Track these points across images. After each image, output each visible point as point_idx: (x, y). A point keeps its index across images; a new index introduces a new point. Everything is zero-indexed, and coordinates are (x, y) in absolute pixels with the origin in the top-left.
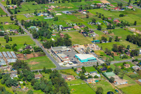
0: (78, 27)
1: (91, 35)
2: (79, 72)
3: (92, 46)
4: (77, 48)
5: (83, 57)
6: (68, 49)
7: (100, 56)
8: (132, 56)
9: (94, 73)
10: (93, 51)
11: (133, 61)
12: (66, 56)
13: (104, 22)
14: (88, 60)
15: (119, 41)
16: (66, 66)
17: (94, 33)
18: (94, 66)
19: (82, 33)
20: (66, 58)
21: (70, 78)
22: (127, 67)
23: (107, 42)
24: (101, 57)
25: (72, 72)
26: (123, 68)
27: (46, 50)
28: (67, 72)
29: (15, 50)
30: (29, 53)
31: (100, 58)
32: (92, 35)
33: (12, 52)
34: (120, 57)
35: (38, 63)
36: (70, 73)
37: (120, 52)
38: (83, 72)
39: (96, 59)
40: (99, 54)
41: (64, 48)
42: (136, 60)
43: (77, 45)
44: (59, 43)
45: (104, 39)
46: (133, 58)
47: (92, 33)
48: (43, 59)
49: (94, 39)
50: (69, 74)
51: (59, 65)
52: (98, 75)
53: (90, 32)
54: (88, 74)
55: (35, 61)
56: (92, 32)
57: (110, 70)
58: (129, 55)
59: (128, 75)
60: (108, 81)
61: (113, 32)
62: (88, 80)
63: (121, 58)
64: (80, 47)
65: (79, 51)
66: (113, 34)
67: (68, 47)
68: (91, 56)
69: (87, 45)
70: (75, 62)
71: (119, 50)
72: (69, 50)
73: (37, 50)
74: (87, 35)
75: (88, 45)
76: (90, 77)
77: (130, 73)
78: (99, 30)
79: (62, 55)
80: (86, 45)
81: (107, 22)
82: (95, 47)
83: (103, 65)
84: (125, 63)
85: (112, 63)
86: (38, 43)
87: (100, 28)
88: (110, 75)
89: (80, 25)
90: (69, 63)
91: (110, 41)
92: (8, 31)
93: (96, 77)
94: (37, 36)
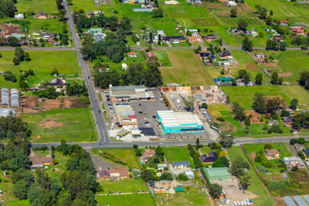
0: (199, 40)
1: (220, 63)
2: (145, 158)
3: (210, 92)
4: (170, 95)
5: (172, 120)
6: (147, 95)
7: (216, 121)
8: (295, 127)
9: (182, 166)
10: (205, 106)
11: (293, 142)
12: (133, 113)
13: (266, 30)
14: (182, 130)
15: (280, 84)
16: (122, 139)
17: (230, 57)
18: (190, 147)
19: (202, 55)
20: (131, 117)
21: (117, 175)
22: (269, 158)
23: (251, 84)
24: (219, 122)
25: (130, 156)
26: (258, 160)
27: (97, 91)
28: (118, 157)
29: (24, 87)
30: (53, 95)
31: (216, 125)
32: (223, 62)
33: (14, 91)
34: (265, 129)
35: (60, 124)
36: (123, 161)
37: (269, 114)
38: (156, 161)
39: (203, 129)
40: (216, 114)
41: (141, 92)
42: (301, 142)
43: (174, 84)
45: (244, 77)
46: (296, 135)
47: (225, 58)
48: (79, 114)
49: (223, 73)
50: (121, 163)
51: (106, 135)
52: (190, 173)
53: (221, 54)
54: (166, 169)
55: (57, 119)
56: (226, 53)
57: (224, 163)
58: (289, 126)
59: (265, 178)
60: (207, 193)
61: (278, 58)
62: (157, 184)
63: (266, 131)
64: (178, 92)
65: (171, 103)
66: (275, 65)
67: (153, 88)
68: (193, 120)
69: (199, 88)
70: (148, 131)
71: (267, 109)
72: (149, 98)
73: (76, 91)
74: (211, 62)
75: (202, 87)
76: (167, 177)
77: (274, 175)
78: (247, 50)
80: (195, 88)
81: (273, 31)
82: (216, 95)
83: (213, 146)
84: (268, 147)
85: (238, 142)
86: (85, 73)
87: (247, 47)
88: (219, 176)
89: (206, 34)
90: (131, 133)
91: (258, 82)
92: (35, 35)
93: (182, 177)
94: (89, 55)
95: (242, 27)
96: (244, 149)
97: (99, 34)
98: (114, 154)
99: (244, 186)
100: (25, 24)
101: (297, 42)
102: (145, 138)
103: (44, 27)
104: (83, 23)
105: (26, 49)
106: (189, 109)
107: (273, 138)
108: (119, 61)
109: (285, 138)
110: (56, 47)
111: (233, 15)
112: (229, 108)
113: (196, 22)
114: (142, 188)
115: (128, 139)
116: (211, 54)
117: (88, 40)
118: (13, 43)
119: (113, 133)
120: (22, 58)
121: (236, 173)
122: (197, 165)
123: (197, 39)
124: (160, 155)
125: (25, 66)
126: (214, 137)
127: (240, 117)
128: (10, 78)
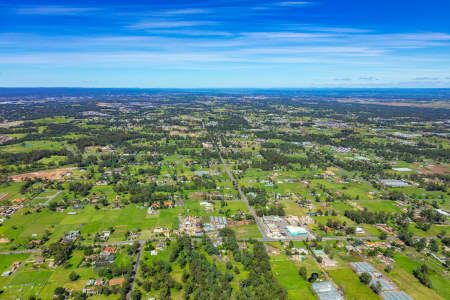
3: (306, 219)
4: (289, 219)
5: (293, 230)
8: (347, 233)
9: (302, 249)
10: (305, 224)
11: (348, 240)
14: (298, 234)
16: (273, 238)
17: (311, 204)
18: (304, 242)
19: (299, 203)
20: (276, 228)
22: (339, 246)
23: (323, 216)
24: (313, 231)
25: (278, 245)
26: (335, 247)
27: (258, 218)
28: (274, 245)
29: (227, 216)
30: (240, 220)
32: (309, 206)
33: (224, 218)
34: (334, 234)
35: (246, 231)
37: (335, 228)
38: (291, 247)
39: (307, 234)
40: (311, 227)
41: (277, 218)
42: (352, 240)
43: (290, 215)
44: (272, 212)
45: (320, 212)
46: (349, 236)
47: (309, 204)
48: (252, 228)
49: (310, 211)
50: (275, 247)
51: (267, 236)
52: (306, 252)
53: (307, 203)
54: (296, 250)
55: (244, 229)
57: (320, 248)
58: (344, 233)
59: (339, 255)
60: (315, 260)
62: (293, 256)
64: (293, 219)
65: (291, 223)
66: (331, 208)
67: (281, 217)
68: (302, 230)
70: (284, 235)
71: (334, 226)
72: (281, 221)
73: (249, 218)
74: (304, 206)
75: (302, 217)
76: (296, 253)
77: (342, 253)
79: (272, 226)
80: (300, 217)
81: (327, 194)
82: (309, 220)
83: (313, 241)
84: (337, 242)
85: (324, 239)
86: (252, 211)
87: (318, 200)
88: (319, 253)
89: (298, 195)
90: (275, 235)
91: (326, 215)
92: (226, 196)
93: (303, 254)
94: (251, 204)
95: (313, 192)
96: (327, 242)
97: (254, 195)
98: (272, 244)
99: (331, 258)
100: (221, 191)
101: (339, 198)
102: (283, 237)
103: (230, 192)
104: (246, 191)
105: (226, 201)
106: (299, 225)
107: (339, 238)
108: (264, 205)
109: (344, 238)
110: (236, 200)
111: (308, 187)
112: (316, 225)
113: (293, 190)
114: (288, 259)
115: (276, 237)
116: (303, 203)
117: (249, 198)
118: (219, 199)
119: (269, 235)
120: (223, 205)
121: (327, 252)
122: (308, 248)
123: (295, 197)
124: (291, 244)
125: (225, 208)
126: (314, 237)
127: (322, 229)
128: (221, 212)
